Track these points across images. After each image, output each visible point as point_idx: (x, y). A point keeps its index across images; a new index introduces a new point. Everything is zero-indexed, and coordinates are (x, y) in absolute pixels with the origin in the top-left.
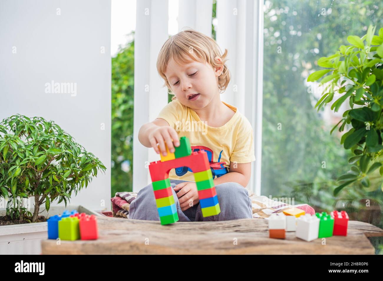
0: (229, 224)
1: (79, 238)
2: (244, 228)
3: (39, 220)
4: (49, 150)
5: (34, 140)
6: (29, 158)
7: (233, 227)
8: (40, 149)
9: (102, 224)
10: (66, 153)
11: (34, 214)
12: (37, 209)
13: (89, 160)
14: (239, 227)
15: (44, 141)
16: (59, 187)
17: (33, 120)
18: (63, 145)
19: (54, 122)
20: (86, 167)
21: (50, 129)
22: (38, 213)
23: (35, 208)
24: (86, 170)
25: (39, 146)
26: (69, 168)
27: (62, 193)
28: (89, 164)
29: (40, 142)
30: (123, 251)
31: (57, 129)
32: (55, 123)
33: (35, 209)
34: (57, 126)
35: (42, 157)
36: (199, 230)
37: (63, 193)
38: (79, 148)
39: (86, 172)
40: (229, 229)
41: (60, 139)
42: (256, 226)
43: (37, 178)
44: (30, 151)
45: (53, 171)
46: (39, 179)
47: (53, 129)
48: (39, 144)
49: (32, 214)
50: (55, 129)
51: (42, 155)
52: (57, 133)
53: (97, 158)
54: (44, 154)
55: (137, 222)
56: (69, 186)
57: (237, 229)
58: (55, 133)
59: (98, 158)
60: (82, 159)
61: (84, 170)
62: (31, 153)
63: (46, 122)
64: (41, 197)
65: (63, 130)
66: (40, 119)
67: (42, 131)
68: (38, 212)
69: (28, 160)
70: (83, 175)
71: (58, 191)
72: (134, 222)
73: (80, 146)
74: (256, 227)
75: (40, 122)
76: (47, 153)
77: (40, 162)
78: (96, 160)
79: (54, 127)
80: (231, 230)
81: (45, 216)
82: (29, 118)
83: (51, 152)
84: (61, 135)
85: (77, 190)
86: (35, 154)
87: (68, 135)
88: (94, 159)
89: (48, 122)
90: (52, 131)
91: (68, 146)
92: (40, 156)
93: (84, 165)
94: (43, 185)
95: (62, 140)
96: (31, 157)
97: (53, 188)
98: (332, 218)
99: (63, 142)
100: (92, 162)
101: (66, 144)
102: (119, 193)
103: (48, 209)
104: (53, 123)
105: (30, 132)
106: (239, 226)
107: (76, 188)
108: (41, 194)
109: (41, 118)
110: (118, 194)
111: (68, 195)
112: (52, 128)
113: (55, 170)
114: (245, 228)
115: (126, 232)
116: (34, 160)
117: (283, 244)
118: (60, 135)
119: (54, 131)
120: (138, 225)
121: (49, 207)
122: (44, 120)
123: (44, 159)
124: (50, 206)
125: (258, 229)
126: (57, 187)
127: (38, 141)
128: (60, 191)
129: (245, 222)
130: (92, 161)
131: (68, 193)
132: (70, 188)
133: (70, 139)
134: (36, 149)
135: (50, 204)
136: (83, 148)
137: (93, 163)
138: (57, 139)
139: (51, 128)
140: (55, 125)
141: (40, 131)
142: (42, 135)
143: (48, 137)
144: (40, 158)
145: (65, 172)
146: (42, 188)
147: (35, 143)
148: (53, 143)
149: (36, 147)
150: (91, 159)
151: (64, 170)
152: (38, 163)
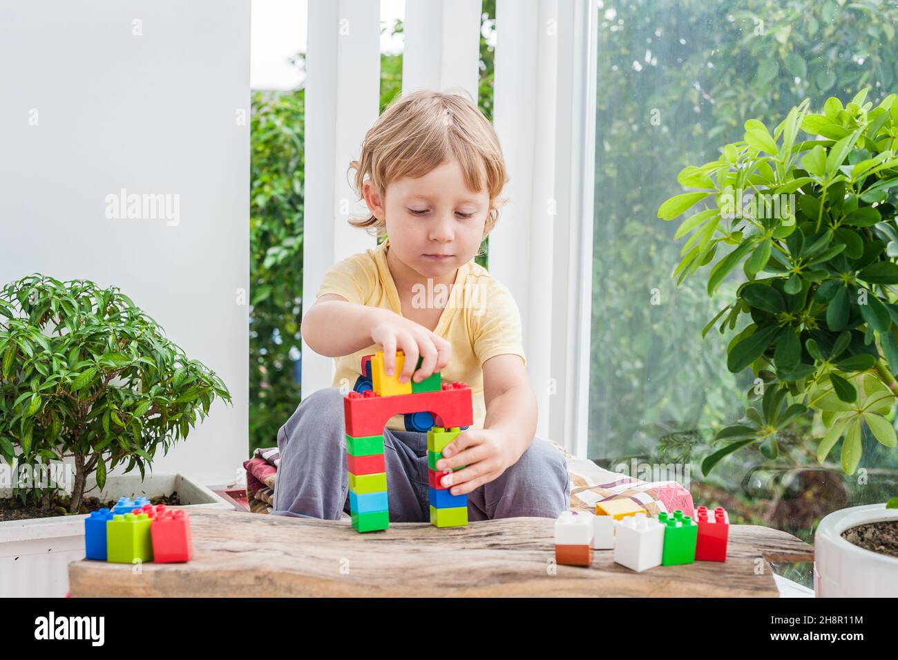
0: (477, 530)
1: (150, 558)
2: (509, 540)
3: (84, 508)
4: (101, 357)
5: (72, 335)
6: (59, 376)
7: (487, 536)
8: (85, 355)
9: (205, 527)
10: (142, 363)
11: (74, 493)
12: (80, 482)
13: (192, 378)
14: (498, 537)
15: (92, 338)
16: (125, 436)
17: (70, 286)
18: (134, 344)
19: (119, 289)
20: (186, 393)
21: (111, 305)
22: (83, 493)
23: (76, 480)
24: (185, 401)
25: (82, 347)
26: (148, 396)
27: (133, 450)
28: (192, 387)
29: (84, 338)
30: (240, 587)
32: (121, 293)
33: (77, 484)
34: (127, 299)
35: (87, 372)
36: (413, 541)
37: (135, 450)
38: (170, 350)
39: (185, 404)
40: (476, 542)
41: (128, 331)
42: (537, 535)
43: (80, 416)
44: (61, 358)
45: (112, 401)
46: (85, 417)
47: (119, 306)
48: (82, 344)
50: (121, 304)
51: (88, 367)
52: (125, 315)
53: (212, 374)
54: (92, 366)
55: (281, 523)
56: (151, 434)
57: (494, 540)
60: (177, 375)
61: (181, 400)
62: (65, 364)
63: (98, 289)
64: (87, 459)
65: (138, 309)
66: (85, 285)
67: (89, 313)
68: (83, 490)
69: (57, 379)
70: (177, 411)
71: (124, 444)
72: (275, 523)
73: (173, 345)
74: (535, 538)
75: (86, 291)
76: (98, 364)
77: (82, 383)
78: (208, 378)
79: (118, 300)
80: (480, 544)
81: (100, 498)
82: (62, 282)
83: (106, 363)
84: (133, 321)
85: (168, 443)
86: (73, 366)
87: (148, 320)
88: (204, 376)
89: (104, 290)
90: (114, 311)
91: (145, 348)
92: (82, 370)
93: (182, 389)
94: (91, 434)
95: (134, 332)
96: (63, 373)
97: (112, 439)
98: (694, 523)
99: (135, 339)
100: (197, 383)
101: (140, 344)
102: (261, 450)
103: (102, 485)
104: (116, 292)
105: (63, 314)
106: (499, 534)
107: (166, 439)
109: (87, 282)
110: (260, 453)
111: (148, 455)
112: (114, 302)
113: (117, 400)
114: (513, 539)
115: (252, 545)
116: (69, 380)
117: (581, 578)
119: (121, 309)
120: (282, 529)
121: (104, 482)
122: (94, 286)
123: (92, 377)
124: (105, 478)
125: (540, 542)
126: (121, 438)
127: (80, 336)
128: (127, 447)
129: (514, 525)
130: (197, 381)
131: (147, 449)
132: (152, 438)
133: (152, 329)
134: (74, 355)
135: (106, 474)
136: (179, 351)
137: (201, 385)
138: (123, 331)
139: (112, 303)
140: (121, 295)
141: (83, 314)
142: (88, 322)
143: (100, 325)
144: (82, 374)
145: (137, 404)
146: (89, 439)
147: (73, 340)
148: (111, 339)
149: (76, 349)
150: (196, 374)
151: (135, 401)
152: (79, 385)
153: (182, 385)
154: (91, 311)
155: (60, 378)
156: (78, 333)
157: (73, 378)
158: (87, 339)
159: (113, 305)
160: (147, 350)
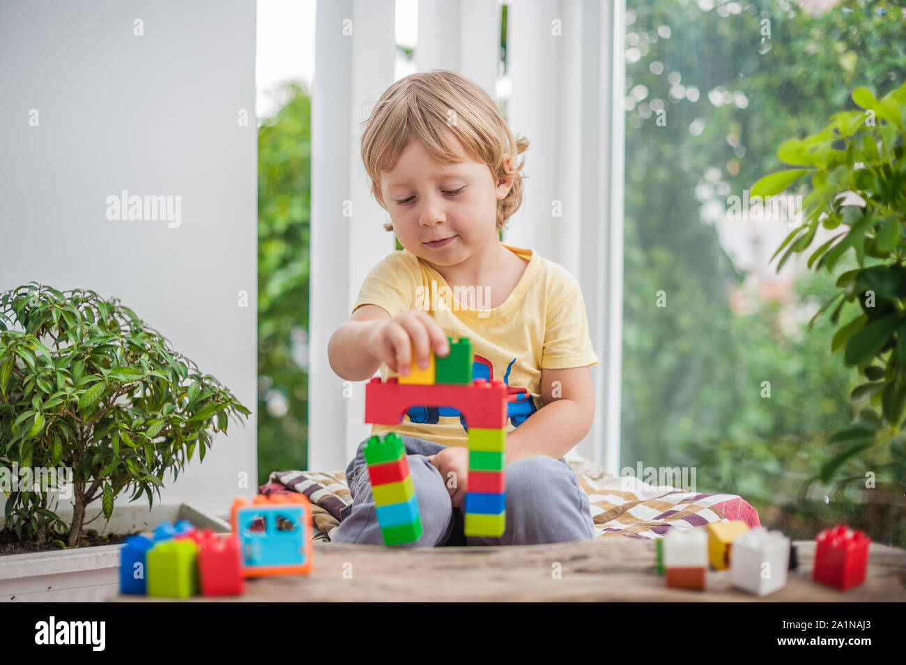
0: (559, 554)
3: (84, 542)
4: (109, 371)
5: (75, 347)
6: (64, 393)
7: (571, 560)
8: (91, 370)
10: (152, 377)
11: (73, 525)
12: (79, 512)
13: (208, 394)
14: (584, 560)
15: (99, 349)
16: (134, 460)
17: (71, 297)
18: (144, 358)
19: (119, 301)
20: (202, 410)
21: (112, 318)
22: (82, 525)
23: (75, 511)
24: (202, 419)
25: (87, 361)
26: (160, 415)
27: (142, 475)
28: (208, 403)
29: (89, 351)
31: (129, 319)
32: (122, 304)
33: (76, 514)
34: (129, 311)
35: (95, 388)
37: (145, 475)
38: (182, 363)
39: (200, 423)
41: (136, 343)
43: (80, 439)
44: (66, 374)
45: (121, 421)
46: (83, 441)
47: (118, 319)
48: (87, 357)
49: (69, 526)
50: (121, 317)
51: (95, 383)
52: (127, 328)
53: (226, 389)
54: (100, 381)
56: (159, 458)
57: (579, 564)
58: (122, 328)
59: (228, 388)
60: (191, 391)
61: (197, 418)
62: (70, 380)
63: (102, 301)
64: (88, 486)
65: (142, 322)
66: (87, 294)
67: (93, 324)
68: (82, 522)
69: (64, 397)
70: (192, 431)
71: (132, 470)
73: (185, 358)
75: (87, 302)
76: (106, 378)
77: (90, 399)
78: (225, 394)
79: (119, 313)
81: (98, 531)
82: (61, 292)
83: (115, 377)
84: (138, 333)
85: (178, 468)
86: (79, 381)
87: (154, 333)
88: (220, 391)
89: (106, 301)
90: (115, 324)
91: (157, 361)
92: (89, 385)
93: (197, 405)
94: (97, 457)
95: (143, 345)
96: (69, 391)
97: (119, 463)
99: (145, 351)
100: (214, 399)
101: (151, 356)
102: (279, 474)
103: (108, 515)
104: (117, 304)
105: (63, 326)
106: (584, 557)
107: (176, 464)
108: (90, 477)
109: (90, 291)
110: (277, 477)
111: (156, 480)
112: (116, 315)
113: (125, 419)
114: (601, 563)
116: (77, 398)
118: (135, 333)
119: (121, 322)
121: (111, 510)
122: (96, 296)
123: (100, 393)
124: (112, 506)
126: (129, 462)
127: (84, 349)
128: (137, 471)
130: (214, 397)
131: (156, 475)
132: (160, 462)
133: (161, 342)
134: (79, 368)
135: (112, 500)
136: (192, 366)
137: (217, 401)
138: (129, 342)
139: (112, 316)
140: (122, 307)
141: (87, 325)
142: (92, 334)
143: (106, 337)
144: (90, 390)
145: (148, 423)
146: (93, 464)
147: (77, 353)
148: (119, 352)
149: (80, 362)
150: (212, 390)
151: (146, 420)
152: (86, 402)
153: (197, 402)
154: (94, 322)
155: (66, 395)
156: (82, 345)
157: (80, 396)
158: (92, 352)
159: (114, 318)
160: (160, 364)
